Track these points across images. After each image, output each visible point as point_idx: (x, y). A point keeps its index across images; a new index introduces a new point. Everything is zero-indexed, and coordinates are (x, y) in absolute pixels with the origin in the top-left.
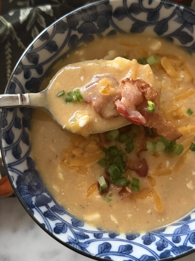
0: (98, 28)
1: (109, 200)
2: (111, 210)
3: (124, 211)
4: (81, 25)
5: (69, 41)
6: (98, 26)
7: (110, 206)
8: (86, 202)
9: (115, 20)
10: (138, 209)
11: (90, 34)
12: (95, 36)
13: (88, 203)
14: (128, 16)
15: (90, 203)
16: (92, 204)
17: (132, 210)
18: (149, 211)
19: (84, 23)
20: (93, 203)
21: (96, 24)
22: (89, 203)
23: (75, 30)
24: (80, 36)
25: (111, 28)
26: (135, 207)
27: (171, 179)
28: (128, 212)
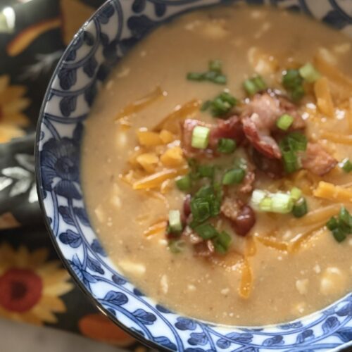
1: (176, 251)
2: (169, 268)
3: (188, 278)
8: (140, 243)
15: (145, 247)
17: (200, 279)
22: (142, 247)
26: (207, 276)
27: (280, 258)
28: (194, 280)
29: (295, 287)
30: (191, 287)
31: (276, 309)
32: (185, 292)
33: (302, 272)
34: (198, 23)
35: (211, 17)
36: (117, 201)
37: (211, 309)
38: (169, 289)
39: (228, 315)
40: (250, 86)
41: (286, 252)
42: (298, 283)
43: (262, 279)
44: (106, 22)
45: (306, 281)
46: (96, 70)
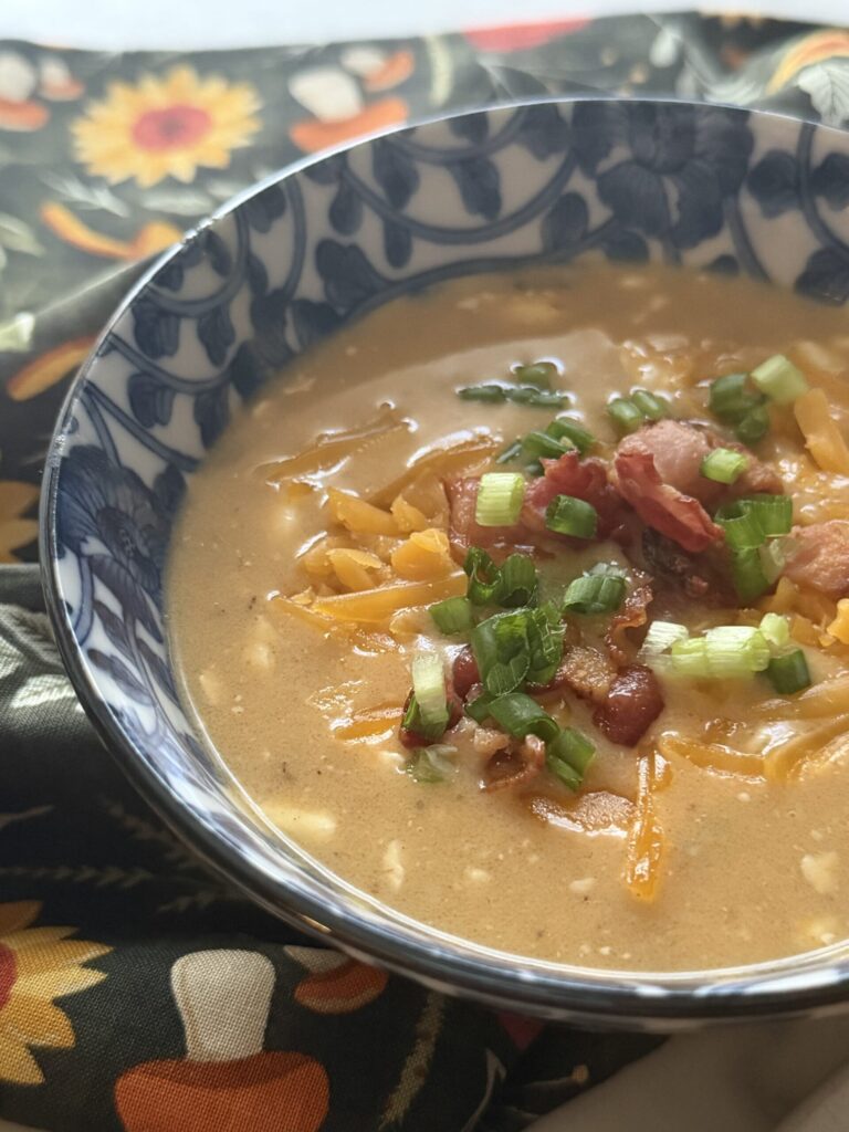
0: (675, 216)
1: (431, 777)
2: (410, 823)
3: (467, 847)
4: (618, 166)
5: (550, 209)
6: (679, 205)
7: (420, 805)
8: (323, 757)
9: (749, 205)
10: (533, 859)
11: (639, 231)
12: (656, 249)
13: (330, 763)
14: (801, 206)
15: (337, 767)
16: (343, 772)
17: (505, 852)
18: (582, 885)
19: (628, 163)
20: (349, 772)
21: (673, 191)
22: (330, 768)
23: (590, 172)
24: (599, 214)
25: (722, 244)
26: (526, 843)
27: (744, 796)
28: (484, 854)
29: (800, 872)
30: (477, 874)
31: (745, 934)
32: (457, 887)
33: (816, 834)
34: (488, 297)
35: (521, 287)
36: (261, 656)
37: (540, 935)
38: (406, 879)
39: (596, 952)
40: (628, 413)
41: (758, 781)
42: (808, 863)
43: (693, 851)
44: (264, 230)
45: (830, 858)
46: (231, 352)
